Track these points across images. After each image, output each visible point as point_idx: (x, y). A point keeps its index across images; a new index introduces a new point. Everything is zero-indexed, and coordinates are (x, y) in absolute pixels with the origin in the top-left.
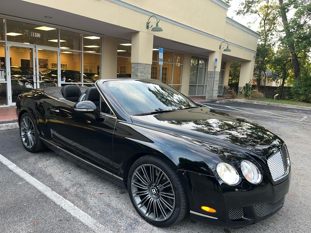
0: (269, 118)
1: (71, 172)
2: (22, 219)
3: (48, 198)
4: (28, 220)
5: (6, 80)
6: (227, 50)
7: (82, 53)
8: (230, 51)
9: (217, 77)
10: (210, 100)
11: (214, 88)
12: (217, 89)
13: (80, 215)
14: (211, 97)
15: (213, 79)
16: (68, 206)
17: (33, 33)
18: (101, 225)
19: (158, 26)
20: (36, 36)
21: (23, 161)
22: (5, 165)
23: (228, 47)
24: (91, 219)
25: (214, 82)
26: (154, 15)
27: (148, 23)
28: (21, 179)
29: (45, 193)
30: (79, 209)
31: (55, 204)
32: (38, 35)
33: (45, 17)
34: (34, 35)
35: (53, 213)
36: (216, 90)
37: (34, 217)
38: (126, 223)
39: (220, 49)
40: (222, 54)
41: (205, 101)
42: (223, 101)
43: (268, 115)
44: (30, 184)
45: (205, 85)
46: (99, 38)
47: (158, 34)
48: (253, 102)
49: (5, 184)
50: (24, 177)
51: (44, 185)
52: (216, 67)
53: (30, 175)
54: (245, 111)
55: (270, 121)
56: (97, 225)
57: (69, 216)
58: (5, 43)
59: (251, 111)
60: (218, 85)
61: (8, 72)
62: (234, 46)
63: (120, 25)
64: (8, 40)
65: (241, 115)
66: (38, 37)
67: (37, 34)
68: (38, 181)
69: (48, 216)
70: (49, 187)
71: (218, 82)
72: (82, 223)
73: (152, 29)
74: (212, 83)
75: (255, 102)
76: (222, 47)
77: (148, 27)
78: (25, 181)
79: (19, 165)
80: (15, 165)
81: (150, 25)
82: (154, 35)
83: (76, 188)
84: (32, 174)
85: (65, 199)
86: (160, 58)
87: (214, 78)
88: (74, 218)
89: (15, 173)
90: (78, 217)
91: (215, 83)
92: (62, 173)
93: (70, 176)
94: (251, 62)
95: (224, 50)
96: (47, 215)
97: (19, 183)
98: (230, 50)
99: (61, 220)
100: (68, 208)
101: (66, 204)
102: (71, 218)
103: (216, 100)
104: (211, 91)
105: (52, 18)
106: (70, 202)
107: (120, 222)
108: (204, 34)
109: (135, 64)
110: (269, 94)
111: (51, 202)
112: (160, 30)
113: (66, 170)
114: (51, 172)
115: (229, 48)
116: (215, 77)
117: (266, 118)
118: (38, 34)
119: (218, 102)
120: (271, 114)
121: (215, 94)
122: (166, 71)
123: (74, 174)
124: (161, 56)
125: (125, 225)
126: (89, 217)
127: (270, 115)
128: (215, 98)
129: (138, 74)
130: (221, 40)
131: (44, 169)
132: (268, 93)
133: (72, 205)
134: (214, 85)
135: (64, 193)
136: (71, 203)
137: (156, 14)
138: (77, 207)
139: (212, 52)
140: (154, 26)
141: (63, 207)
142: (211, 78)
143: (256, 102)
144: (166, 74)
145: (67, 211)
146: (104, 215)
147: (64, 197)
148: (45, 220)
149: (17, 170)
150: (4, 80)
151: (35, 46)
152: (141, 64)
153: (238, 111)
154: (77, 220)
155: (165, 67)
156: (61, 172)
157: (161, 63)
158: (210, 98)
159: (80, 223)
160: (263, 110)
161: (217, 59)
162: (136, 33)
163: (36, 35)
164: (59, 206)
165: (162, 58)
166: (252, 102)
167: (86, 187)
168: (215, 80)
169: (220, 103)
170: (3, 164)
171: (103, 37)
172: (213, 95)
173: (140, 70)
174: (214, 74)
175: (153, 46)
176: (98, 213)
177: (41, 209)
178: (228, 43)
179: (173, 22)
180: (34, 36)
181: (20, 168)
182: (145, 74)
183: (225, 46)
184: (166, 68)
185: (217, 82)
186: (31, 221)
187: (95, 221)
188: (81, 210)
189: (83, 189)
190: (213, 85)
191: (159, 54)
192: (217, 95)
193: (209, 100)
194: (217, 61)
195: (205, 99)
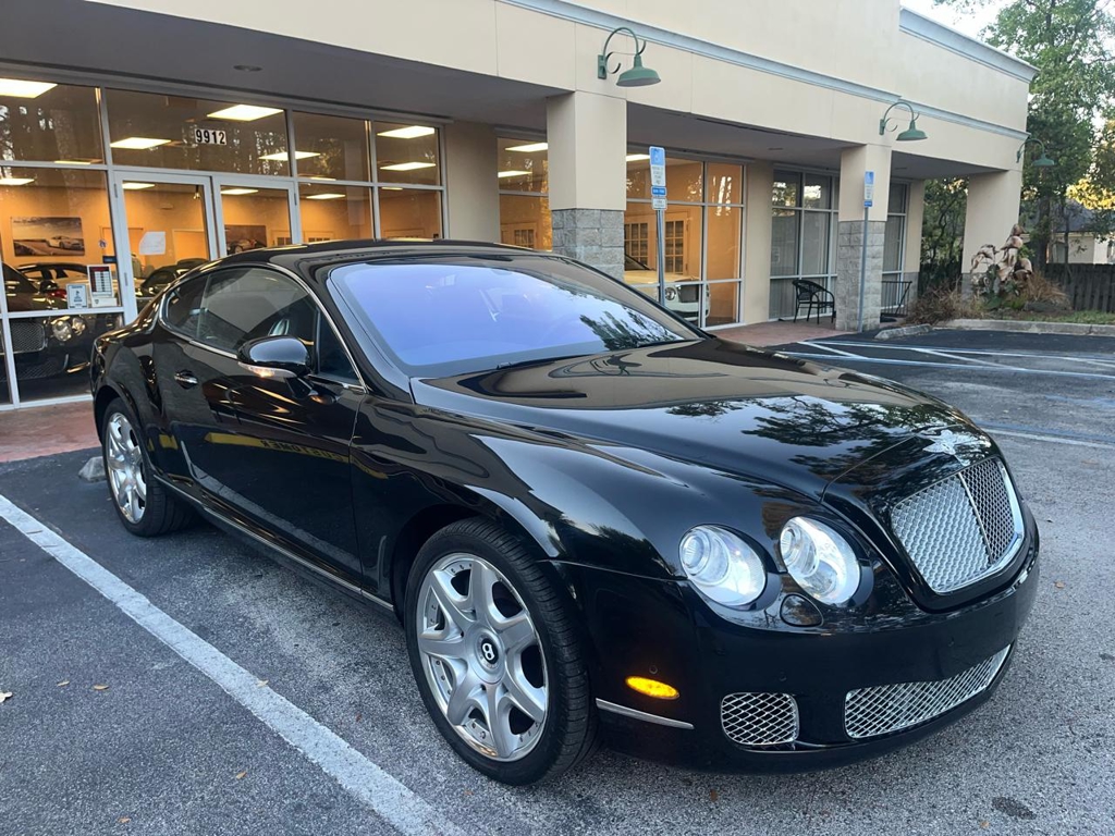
0: (1094, 383)
1: (340, 619)
2: (157, 805)
3: (255, 719)
4: (178, 808)
5: (120, 303)
6: (912, 135)
7: (372, 188)
8: (920, 136)
9: (876, 242)
10: (854, 329)
11: (866, 285)
12: (879, 286)
13: (371, 785)
14: (858, 317)
15: (861, 248)
16: (327, 749)
17: (202, 131)
18: (451, 824)
19: (640, 65)
20: (212, 141)
21: (175, 583)
22: (109, 602)
23: (912, 123)
24: (411, 804)
25: (867, 263)
26: (625, 27)
27: (603, 59)
28: (163, 650)
29: (247, 701)
30: (370, 763)
31: (281, 743)
32: (220, 137)
33: (238, 68)
34: (204, 138)
35: (273, 779)
36: (872, 290)
37: (202, 798)
38: (548, 818)
39: (882, 133)
40: (893, 152)
41: (834, 334)
42: (905, 331)
43: (1092, 372)
44: (192, 668)
45: (829, 275)
46: (430, 131)
47: (643, 95)
48: (1026, 326)
49: (105, 673)
50: (174, 640)
51: (244, 671)
52: (869, 204)
53: (195, 636)
54: (996, 362)
55: (1101, 395)
56: (436, 823)
57: (329, 789)
58: (106, 171)
59: (1019, 360)
60: (881, 272)
61: (125, 274)
62: (940, 118)
63: (501, 76)
64: (115, 161)
65: (981, 376)
66: (218, 142)
67: (214, 134)
68: (222, 655)
69: (254, 791)
70: (262, 677)
71: (880, 262)
72: (378, 817)
73: (621, 76)
74: (856, 265)
75: (1031, 325)
76: (888, 126)
77: (603, 74)
78: (177, 656)
79: (156, 600)
80: (144, 600)
81: (611, 65)
82: (628, 103)
83: (357, 679)
84: (202, 632)
85: (317, 723)
86: (654, 183)
87: (865, 246)
88: (348, 797)
89: (140, 627)
90: (365, 795)
91: (869, 262)
92: (307, 626)
93: (335, 636)
94: (1008, 174)
95: (901, 138)
96: (250, 788)
97: (156, 667)
98: (923, 133)
99: (300, 805)
100: (328, 758)
101: (321, 744)
102: (339, 798)
103: (878, 330)
104: (857, 295)
105: (258, 69)
106: (337, 734)
107: (525, 814)
108: (815, 79)
109: (564, 213)
110: (1084, 296)
111: (264, 737)
112: (648, 79)
113: (324, 613)
114: (268, 620)
115: (917, 128)
116: (868, 243)
117: (1086, 385)
118: (218, 132)
119: (884, 335)
120: (1101, 367)
121: (872, 308)
122: (679, 233)
123: (351, 628)
124: (658, 176)
125: (544, 825)
126: (404, 793)
127: (1098, 372)
128: (873, 320)
129: (578, 250)
130: (886, 98)
131: (244, 611)
132: (1080, 291)
133: (344, 744)
134: (867, 274)
135: (312, 699)
136: (339, 739)
137: (633, 22)
138: (360, 754)
139: (853, 148)
140: (628, 65)
141: (310, 756)
142: (852, 247)
143: (1038, 326)
144: (680, 245)
145: (324, 769)
146: (462, 786)
147: (316, 715)
148: (242, 809)
149: (151, 617)
150: (114, 301)
151: (211, 177)
152: (587, 213)
153: (965, 363)
154: (361, 806)
155: (675, 218)
156: (304, 621)
157: (659, 203)
158: (855, 324)
159: (371, 819)
160: (1067, 354)
161: (871, 174)
162: (560, 97)
163: (212, 137)
164: (294, 750)
165: (663, 183)
166: (1020, 327)
167: (394, 673)
168: (868, 253)
169: (893, 340)
170: (102, 596)
171: (444, 125)
172: (864, 311)
173: (582, 233)
174: (862, 230)
175: (628, 143)
176: (441, 778)
177: (229, 762)
178: (914, 108)
179: (696, 47)
180: (203, 141)
181: (161, 608)
182: (601, 246)
183: (901, 122)
184: (680, 224)
185: (876, 261)
186: (189, 814)
187: (429, 808)
188: (375, 766)
189: (386, 682)
190: (860, 274)
191: (652, 171)
192: (878, 310)
193: (849, 329)
194: (872, 183)
195: (834, 329)
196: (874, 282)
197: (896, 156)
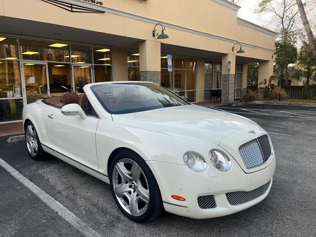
6: (240, 51)
8: (243, 52)
9: (232, 80)
10: (226, 104)
11: (229, 91)
12: (233, 92)
14: (228, 100)
17: (46, 50)
23: (241, 48)
27: (154, 32)
32: (50, 52)
33: (55, 34)
34: (46, 52)
36: (231, 93)
39: (233, 51)
40: (236, 56)
41: (220, 105)
46: (109, 50)
58: (19, 61)
60: (234, 88)
61: (23, 88)
63: (125, 36)
71: (233, 85)
74: (227, 86)
76: (234, 49)
77: (154, 35)
81: (156, 33)
82: (161, 43)
86: (169, 64)
87: (229, 81)
91: (230, 85)
94: (270, 62)
95: (238, 52)
104: (227, 94)
105: (61, 34)
109: (144, 72)
112: (166, 37)
116: (230, 80)
119: (234, 105)
121: (231, 98)
122: (180, 77)
124: (170, 62)
128: (232, 101)
130: (234, 42)
134: (230, 88)
139: (225, 55)
142: (225, 81)
144: (180, 81)
152: (150, 72)
157: (170, 70)
158: (227, 102)
161: (230, 62)
162: (142, 42)
163: (48, 52)
169: (236, 107)
171: (112, 49)
173: (148, 77)
174: (228, 77)
175: (161, 53)
178: (241, 44)
179: (180, 29)
183: (237, 48)
184: (180, 75)
185: (232, 85)
190: (228, 88)
191: (168, 61)
192: (233, 98)
194: (230, 64)
195: (221, 103)
196: (231, 91)
197: (237, 57)
